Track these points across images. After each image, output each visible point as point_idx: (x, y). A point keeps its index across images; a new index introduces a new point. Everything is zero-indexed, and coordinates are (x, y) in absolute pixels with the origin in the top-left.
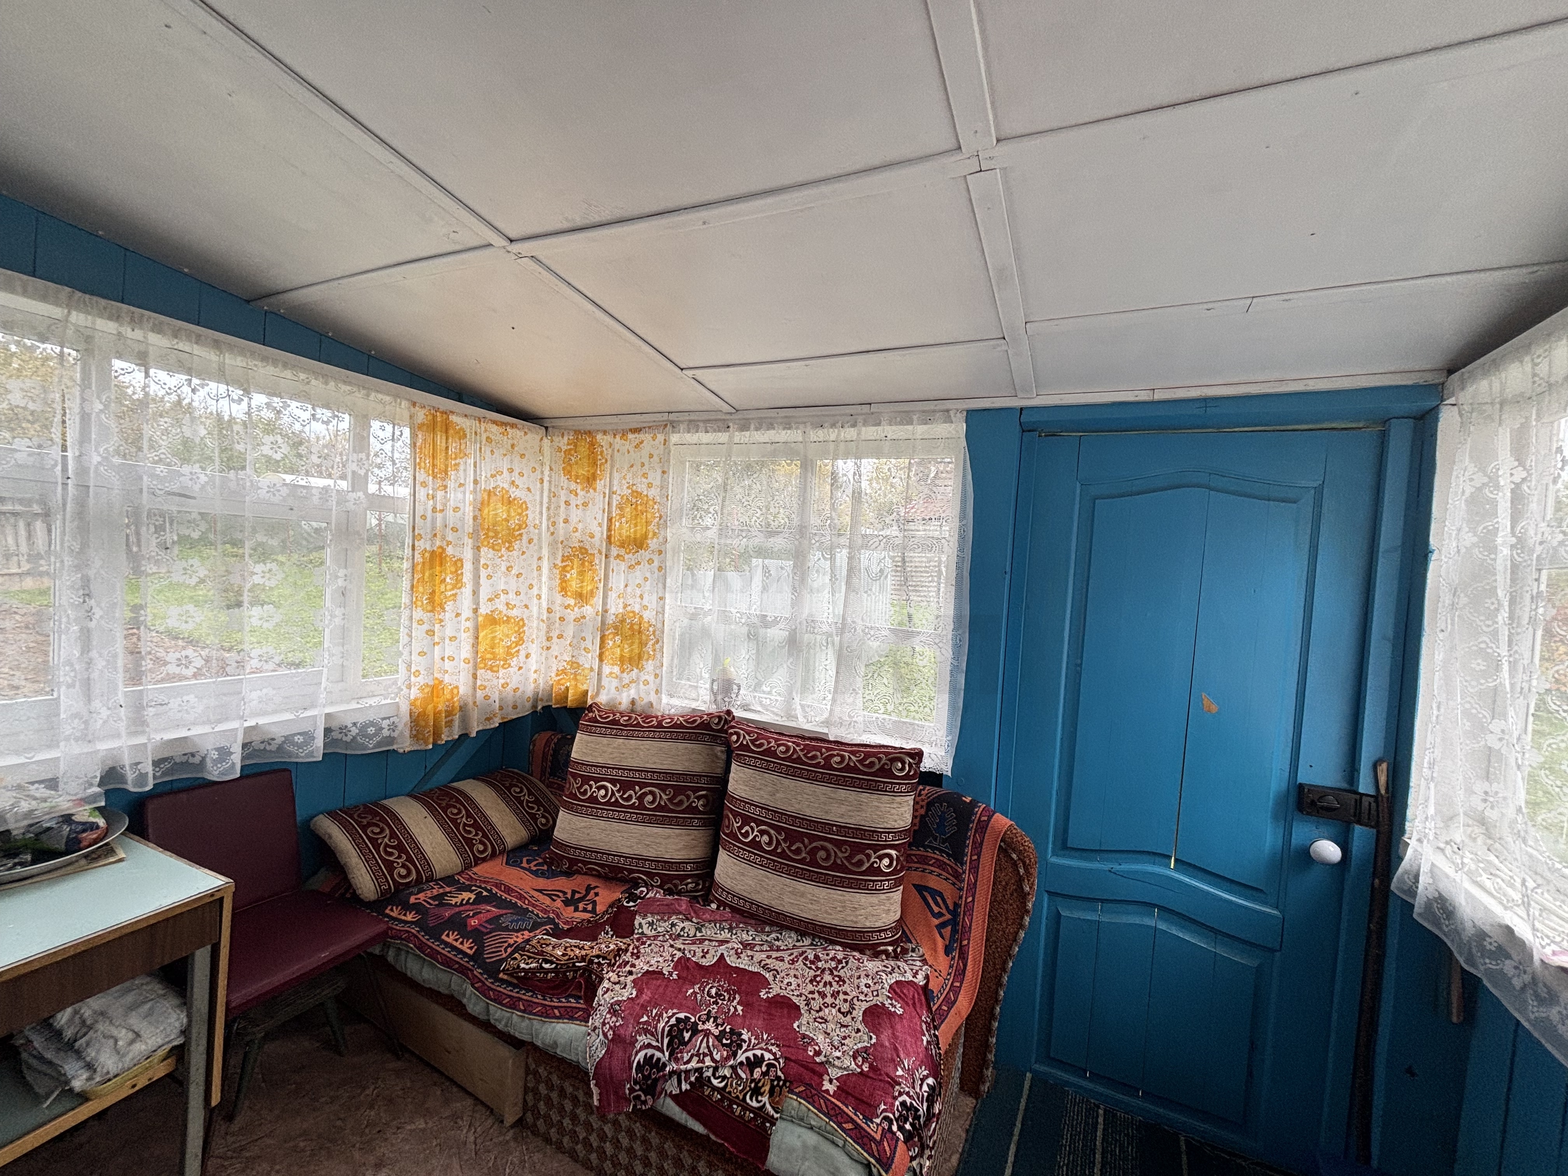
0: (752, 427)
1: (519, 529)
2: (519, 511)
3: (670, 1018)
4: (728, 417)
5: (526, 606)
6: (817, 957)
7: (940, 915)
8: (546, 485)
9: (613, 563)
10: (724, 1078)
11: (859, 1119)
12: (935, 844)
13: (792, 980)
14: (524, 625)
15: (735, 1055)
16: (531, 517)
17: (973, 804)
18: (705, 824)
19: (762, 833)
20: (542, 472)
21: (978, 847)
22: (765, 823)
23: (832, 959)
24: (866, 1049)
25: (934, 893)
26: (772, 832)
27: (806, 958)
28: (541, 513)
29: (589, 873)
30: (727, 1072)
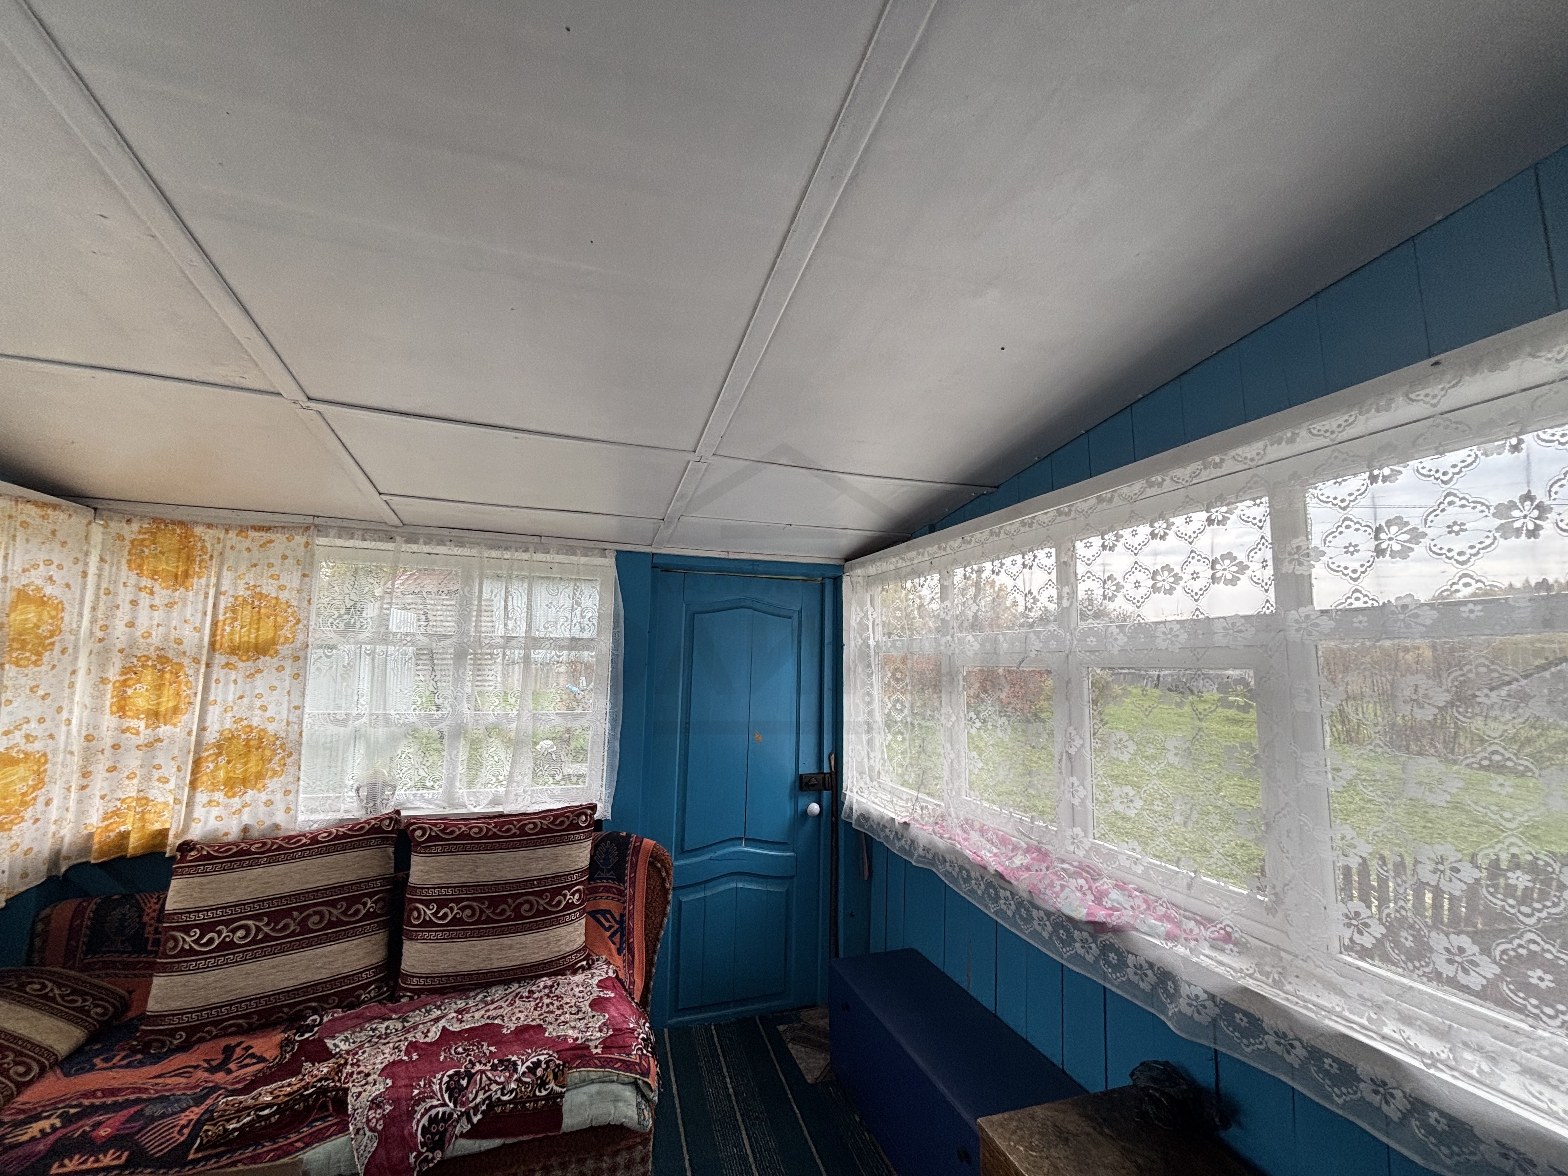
0: (421, 541)
1: (52, 636)
2: (53, 613)
3: (441, 1079)
4: (394, 529)
5: (51, 737)
6: (531, 992)
7: (611, 927)
8: (91, 580)
9: (217, 672)
10: (511, 1091)
11: (624, 1057)
12: (603, 875)
13: (520, 1015)
14: (46, 762)
15: (516, 1071)
16: (67, 619)
17: (629, 836)
18: (381, 926)
19: (463, 909)
20: (86, 564)
21: (634, 866)
23: (545, 987)
24: (604, 1024)
25: (604, 912)
26: (474, 904)
27: (522, 997)
28: (81, 615)
30: (513, 1085)
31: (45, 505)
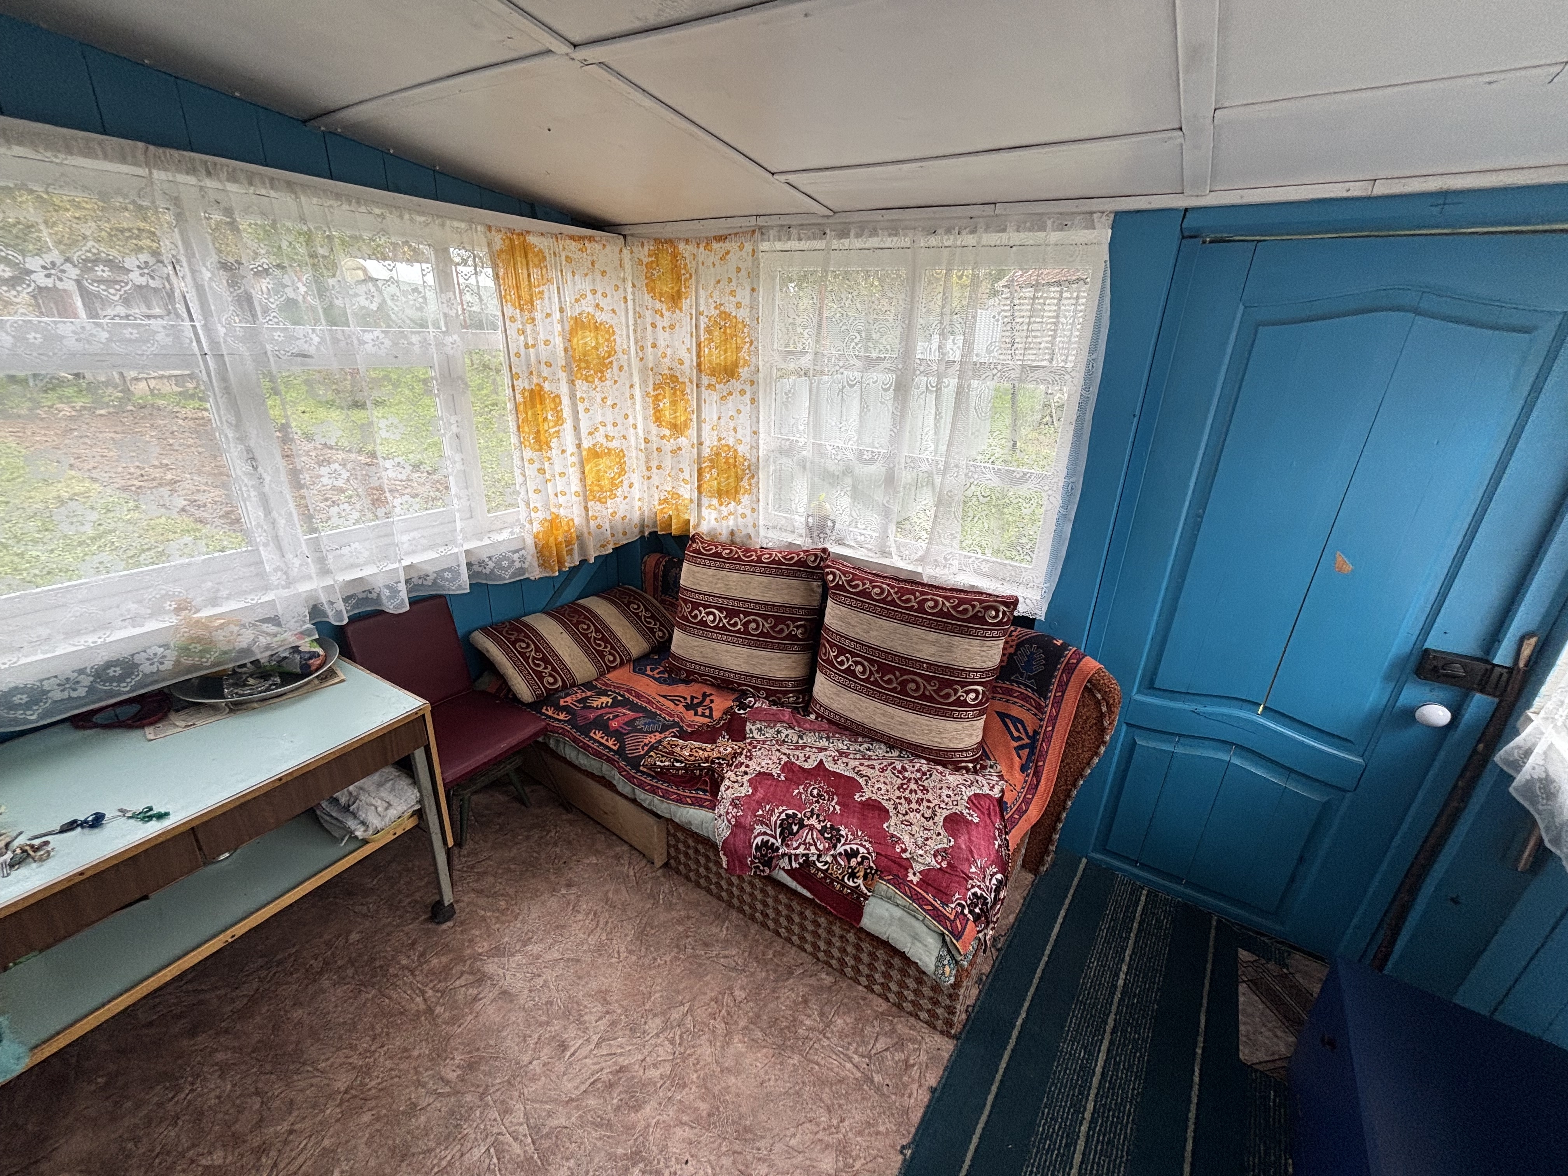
0: (852, 234)
1: (609, 357)
2: (607, 336)
3: (781, 813)
4: (826, 221)
5: (624, 437)
6: (904, 769)
7: (1019, 739)
8: (630, 303)
9: (705, 394)
10: (826, 863)
11: (937, 904)
12: (1021, 680)
13: (882, 786)
14: (624, 456)
15: (835, 847)
16: (618, 341)
17: (1064, 646)
18: (804, 648)
19: (857, 663)
20: (625, 290)
21: (1063, 687)
22: (858, 656)
23: (918, 771)
24: (945, 850)
25: (1016, 721)
26: (866, 663)
27: (894, 768)
28: (628, 336)
29: (704, 682)
30: (829, 859)
31: (581, 238)
